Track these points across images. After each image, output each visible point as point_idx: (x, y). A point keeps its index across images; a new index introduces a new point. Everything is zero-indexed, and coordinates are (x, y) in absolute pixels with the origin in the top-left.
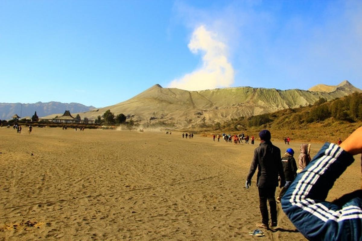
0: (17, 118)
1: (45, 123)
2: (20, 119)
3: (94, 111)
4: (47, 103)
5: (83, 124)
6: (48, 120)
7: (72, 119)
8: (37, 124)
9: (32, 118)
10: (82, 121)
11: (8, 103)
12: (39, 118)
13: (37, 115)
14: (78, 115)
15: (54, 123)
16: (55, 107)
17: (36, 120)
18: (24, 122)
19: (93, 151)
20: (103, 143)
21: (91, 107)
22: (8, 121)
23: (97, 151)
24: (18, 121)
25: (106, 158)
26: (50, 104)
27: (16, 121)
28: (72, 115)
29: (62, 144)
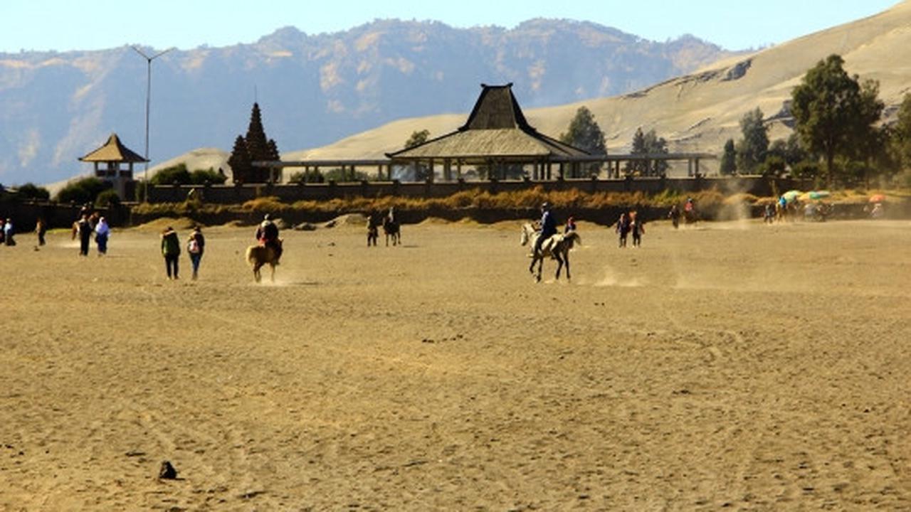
0: (124, 167)
1: (332, 191)
2: (141, 174)
3: (707, 77)
4: (339, 35)
5: (628, 185)
6: (353, 164)
7: (538, 149)
8: (271, 201)
9: (232, 162)
10: (618, 159)
11: (52, 54)
12: (284, 157)
13: (271, 131)
14: (584, 118)
15: (396, 189)
16: (406, 67)
17: (261, 175)
18: (178, 196)
19: (702, 419)
20: (796, 345)
21: (689, 42)
22: (54, 189)
23: (743, 412)
24: (131, 187)
25: (825, 485)
26: (362, 45)
27: (118, 191)
28: (531, 123)
29: (444, 364)
